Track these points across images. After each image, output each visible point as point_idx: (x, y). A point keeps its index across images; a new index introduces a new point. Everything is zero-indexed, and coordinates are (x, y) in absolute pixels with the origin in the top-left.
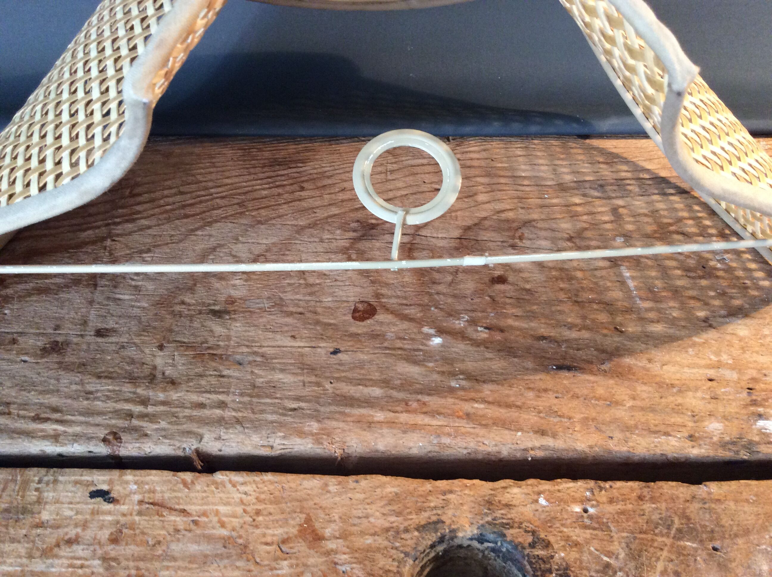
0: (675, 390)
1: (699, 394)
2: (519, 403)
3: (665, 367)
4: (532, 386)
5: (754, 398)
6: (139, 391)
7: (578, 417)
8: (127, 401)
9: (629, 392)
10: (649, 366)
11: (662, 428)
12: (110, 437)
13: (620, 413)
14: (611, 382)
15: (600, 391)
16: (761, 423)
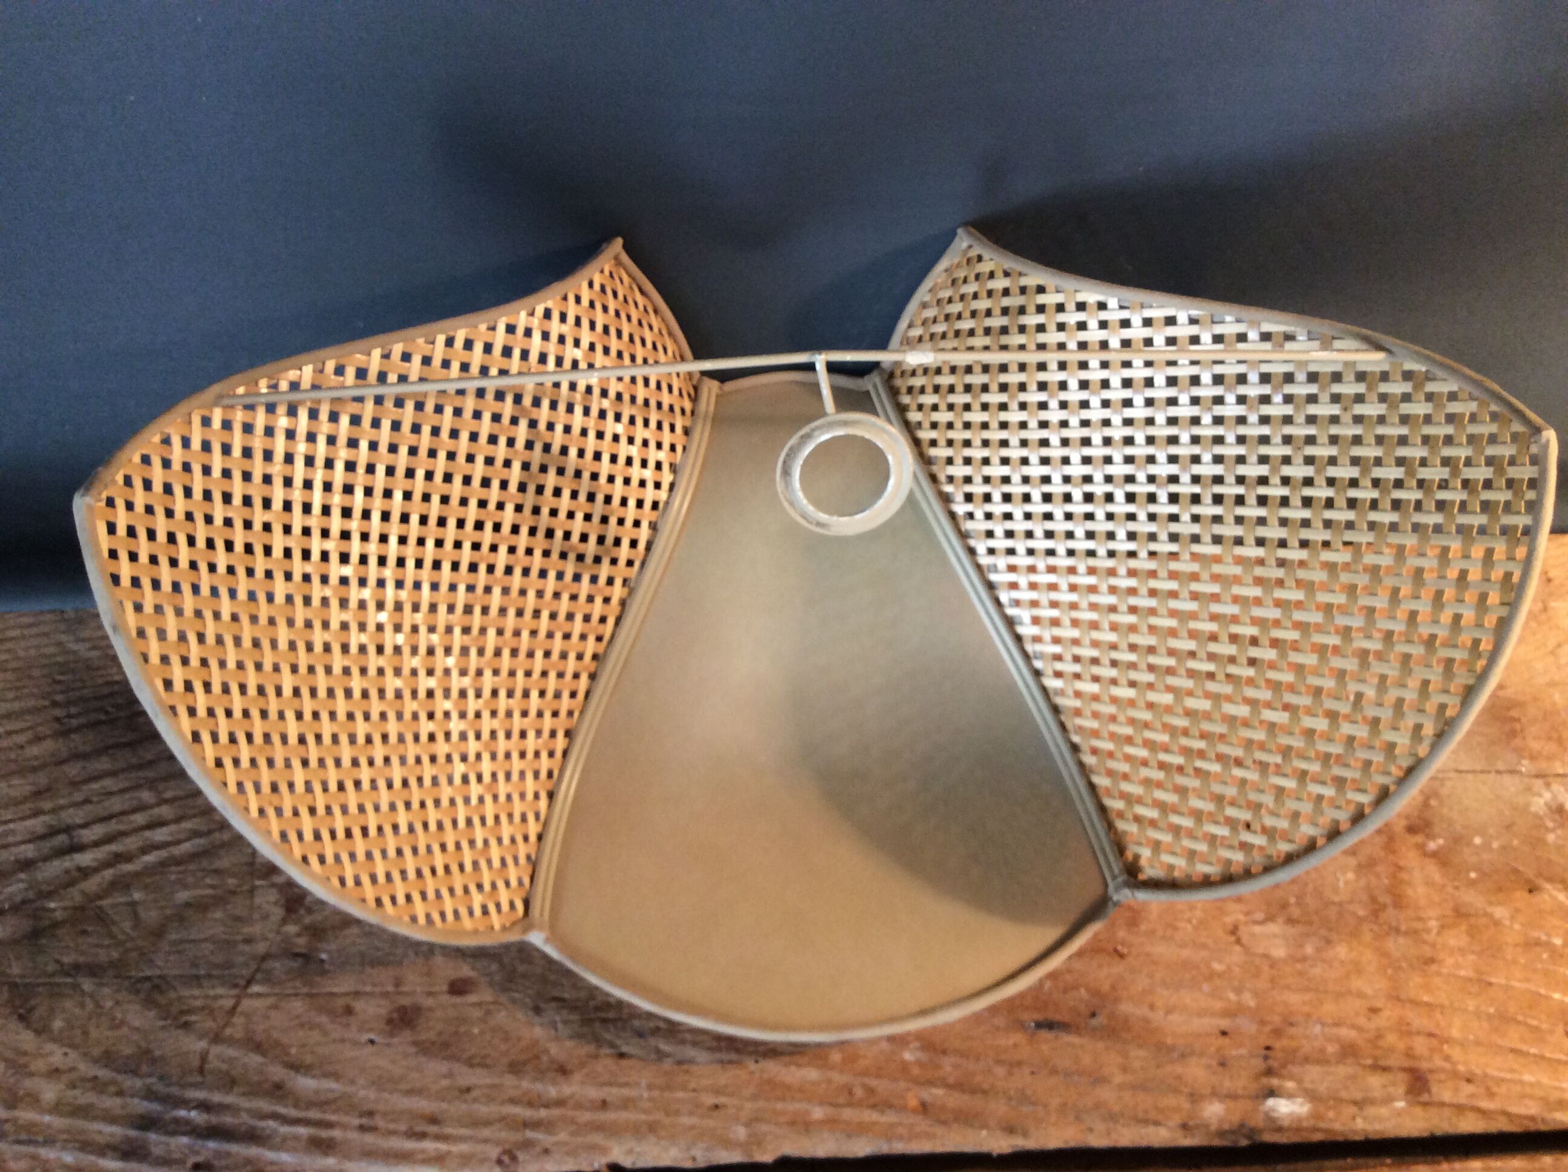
0: (1175, 1055)
1: (1204, 1061)
2: (986, 1086)
3: (1170, 1017)
4: (1003, 1057)
5: (1271, 1062)
6: (525, 1084)
7: (1055, 1102)
8: (513, 1101)
9: (1119, 1060)
10: (1150, 1015)
11: (1153, 1115)
12: (506, 1159)
13: (1106, 1094)
14: (1100, 1045)
15: (1087, 1060)
16: (1271, 1102)
